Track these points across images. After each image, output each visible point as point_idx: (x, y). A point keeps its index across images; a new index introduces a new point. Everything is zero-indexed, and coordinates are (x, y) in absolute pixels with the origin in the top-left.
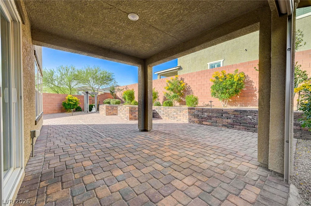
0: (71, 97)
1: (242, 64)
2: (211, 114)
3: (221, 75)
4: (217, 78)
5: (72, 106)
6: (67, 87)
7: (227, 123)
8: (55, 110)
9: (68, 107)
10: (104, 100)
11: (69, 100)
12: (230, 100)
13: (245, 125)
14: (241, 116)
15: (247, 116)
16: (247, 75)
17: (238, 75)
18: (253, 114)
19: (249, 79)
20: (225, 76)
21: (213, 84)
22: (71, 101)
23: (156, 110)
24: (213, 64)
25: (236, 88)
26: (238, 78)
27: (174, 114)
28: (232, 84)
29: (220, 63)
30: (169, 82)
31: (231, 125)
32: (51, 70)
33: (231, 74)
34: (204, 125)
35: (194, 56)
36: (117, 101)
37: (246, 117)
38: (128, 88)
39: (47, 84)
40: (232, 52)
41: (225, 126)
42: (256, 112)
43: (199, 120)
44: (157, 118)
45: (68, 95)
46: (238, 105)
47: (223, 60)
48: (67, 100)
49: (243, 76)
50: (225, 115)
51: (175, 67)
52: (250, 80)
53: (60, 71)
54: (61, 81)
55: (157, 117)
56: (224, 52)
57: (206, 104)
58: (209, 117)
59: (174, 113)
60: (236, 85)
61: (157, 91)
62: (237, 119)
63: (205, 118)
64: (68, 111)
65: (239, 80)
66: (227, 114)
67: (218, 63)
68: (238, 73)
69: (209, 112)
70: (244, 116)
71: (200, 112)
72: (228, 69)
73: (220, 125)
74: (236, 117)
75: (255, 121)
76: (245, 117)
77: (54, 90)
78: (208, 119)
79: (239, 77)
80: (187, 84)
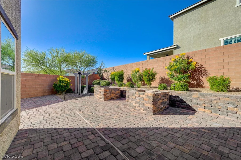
0: (62, 79)
5: (63, 88)
6: (57, 68)
8: (45, 92)
9: (59, 89)
10: (93, 81)
11: (60, 81)
22: (63, 83)
24: (228, 40)
30: (175, 60)
32: (43, 53)
36: (107, 82)
38: (114, 70)
39: (39, 65)
45: (59, 76)
48: (58, 81)
53: (51, 53)
54: (52, 63)
61: (155, 72)
64: (59, 93)
67: (237, 38)
77: (46, 71)
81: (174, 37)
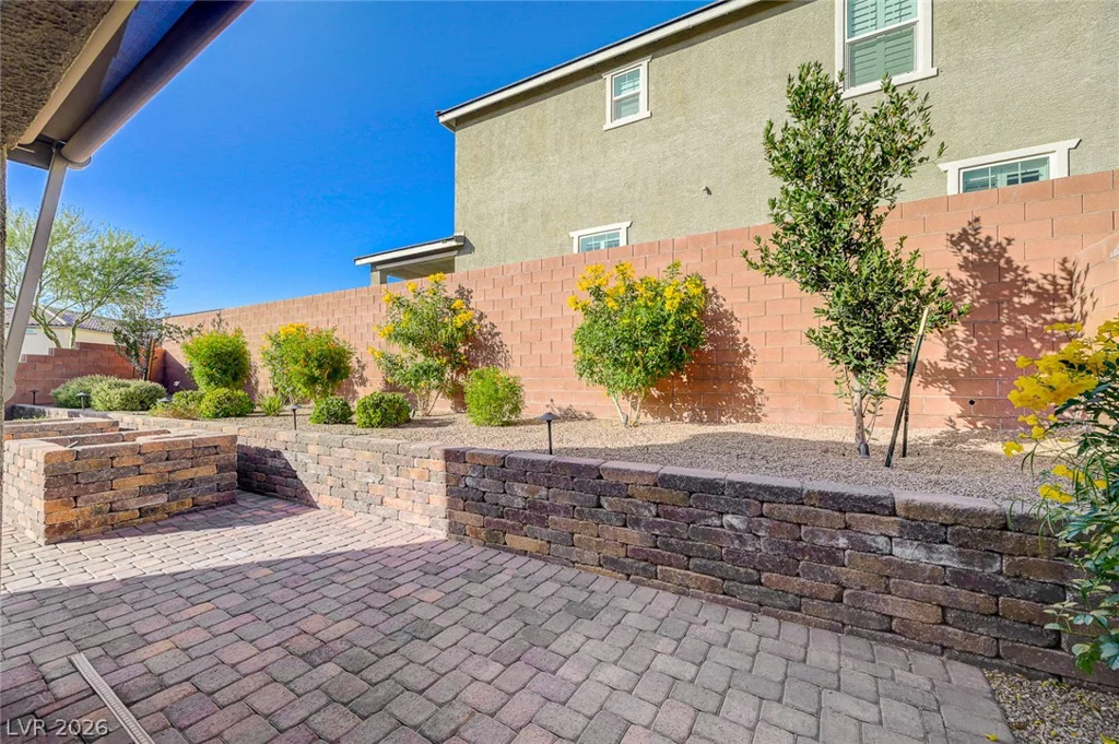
1: (696, 242)
2: (543, 492)
3: (613, 285)
4: (597, 293)
7: (622, 552)
12: (655, 393)
13: (712, 564)
14: (690, 515)
15: (721, 514)
16: (713, 289)
17: (681, 288)
18: (753, 508)
19: (722, 305)
20: (631, 288)
21: (581, 320)
23: (287, 455)
24: (591, 239)
25: (674, 341)
26: (678, 300)
27: (371, 481)
28: (660, 323)
29: (618, 235)
30: (399, 302)
31: (643, 564)
33: (654, 278)
34: (509, 550)
35: (520, 201)
36: (132, 389)
37: (718, 522)
38: (223, 324)
40: (660, 194)
41: (612, 563)
42: (767, 497)
43: (489, 523)
44: (287, 498)
46: (685, 414)
47: (628, 224)
49: (700, 290)
50: (610, 505)
51: (444, 241)
52: (726, 311)
55: (290, 491)
56: (632, 190)
57: (560, 409)
58: (533, 506)
59: (371, 478)
60: (672, 327)
62: (673, 526)
63: (515, 515)
65: (684, 307)
66: (619, 495)
67: (609, 236)
68: (679, 279)
69: (535, 483)
70: (705, 517)
71: (491, 477)
72: (643, 261)
73: (590, 556)
74: (668, 515)
75: (761, 544)
76: (710, 522)
78: (528, 519)
79: (683, 295)
80: (481, 317)
81: (456, 204)
